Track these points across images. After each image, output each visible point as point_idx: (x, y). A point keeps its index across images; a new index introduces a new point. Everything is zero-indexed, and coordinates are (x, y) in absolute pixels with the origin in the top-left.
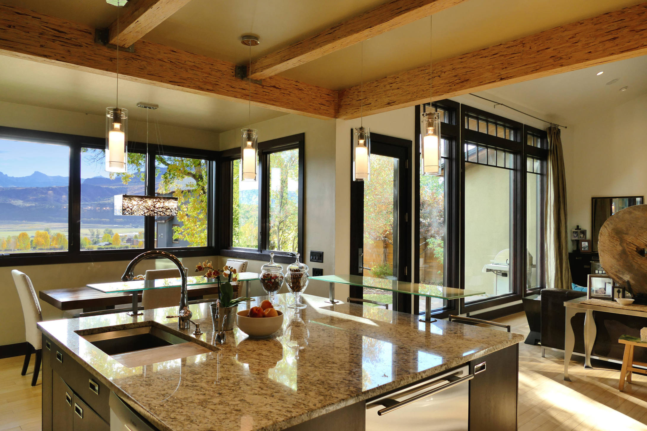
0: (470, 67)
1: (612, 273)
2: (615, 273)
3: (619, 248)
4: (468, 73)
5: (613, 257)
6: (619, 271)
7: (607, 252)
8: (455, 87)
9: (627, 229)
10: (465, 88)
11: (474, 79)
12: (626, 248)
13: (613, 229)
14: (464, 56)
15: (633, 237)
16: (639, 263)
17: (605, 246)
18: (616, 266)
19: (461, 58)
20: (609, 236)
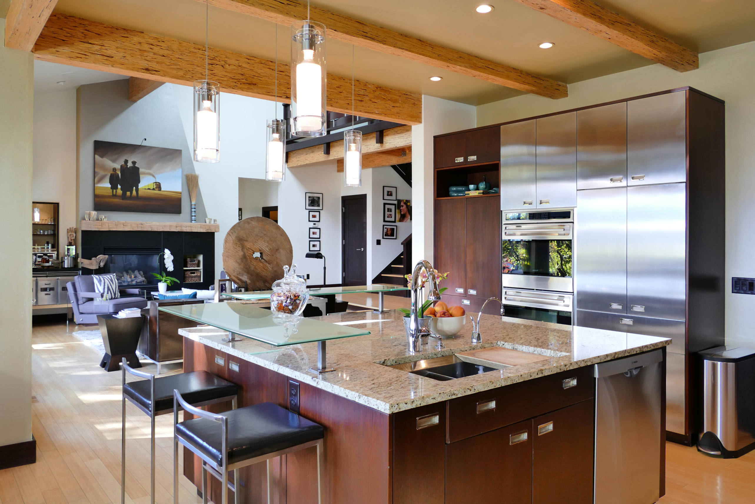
0: (257, 72)
1: (234, 276)
2: (237, 276)
3: (241, 253)
4: (255, 77)
5: (236, 261)
6: (240, 273)
7: (231, 258)
8: (241, 86)
9: (247, 237)
10: (252, 91)
11: (261, 86)
12: (246, 252)
13: (236, 237)
14: (251, 58)
15: (252, 244)
16: (255, 265)
17: (230, 252)
18: (237, 269)
19: (249, 59)
20: (233, 243)
